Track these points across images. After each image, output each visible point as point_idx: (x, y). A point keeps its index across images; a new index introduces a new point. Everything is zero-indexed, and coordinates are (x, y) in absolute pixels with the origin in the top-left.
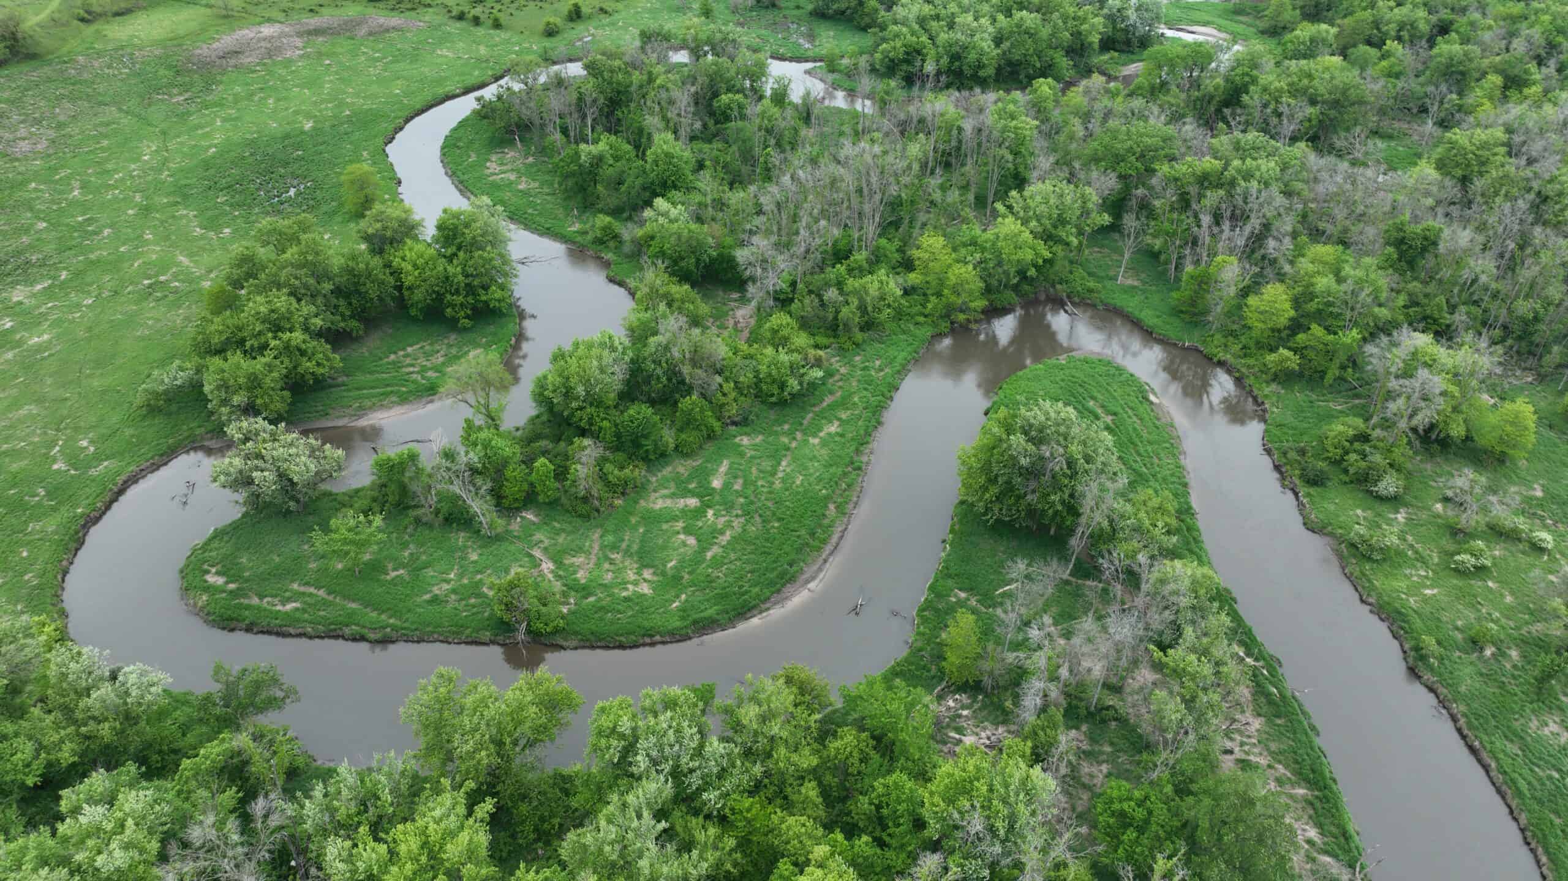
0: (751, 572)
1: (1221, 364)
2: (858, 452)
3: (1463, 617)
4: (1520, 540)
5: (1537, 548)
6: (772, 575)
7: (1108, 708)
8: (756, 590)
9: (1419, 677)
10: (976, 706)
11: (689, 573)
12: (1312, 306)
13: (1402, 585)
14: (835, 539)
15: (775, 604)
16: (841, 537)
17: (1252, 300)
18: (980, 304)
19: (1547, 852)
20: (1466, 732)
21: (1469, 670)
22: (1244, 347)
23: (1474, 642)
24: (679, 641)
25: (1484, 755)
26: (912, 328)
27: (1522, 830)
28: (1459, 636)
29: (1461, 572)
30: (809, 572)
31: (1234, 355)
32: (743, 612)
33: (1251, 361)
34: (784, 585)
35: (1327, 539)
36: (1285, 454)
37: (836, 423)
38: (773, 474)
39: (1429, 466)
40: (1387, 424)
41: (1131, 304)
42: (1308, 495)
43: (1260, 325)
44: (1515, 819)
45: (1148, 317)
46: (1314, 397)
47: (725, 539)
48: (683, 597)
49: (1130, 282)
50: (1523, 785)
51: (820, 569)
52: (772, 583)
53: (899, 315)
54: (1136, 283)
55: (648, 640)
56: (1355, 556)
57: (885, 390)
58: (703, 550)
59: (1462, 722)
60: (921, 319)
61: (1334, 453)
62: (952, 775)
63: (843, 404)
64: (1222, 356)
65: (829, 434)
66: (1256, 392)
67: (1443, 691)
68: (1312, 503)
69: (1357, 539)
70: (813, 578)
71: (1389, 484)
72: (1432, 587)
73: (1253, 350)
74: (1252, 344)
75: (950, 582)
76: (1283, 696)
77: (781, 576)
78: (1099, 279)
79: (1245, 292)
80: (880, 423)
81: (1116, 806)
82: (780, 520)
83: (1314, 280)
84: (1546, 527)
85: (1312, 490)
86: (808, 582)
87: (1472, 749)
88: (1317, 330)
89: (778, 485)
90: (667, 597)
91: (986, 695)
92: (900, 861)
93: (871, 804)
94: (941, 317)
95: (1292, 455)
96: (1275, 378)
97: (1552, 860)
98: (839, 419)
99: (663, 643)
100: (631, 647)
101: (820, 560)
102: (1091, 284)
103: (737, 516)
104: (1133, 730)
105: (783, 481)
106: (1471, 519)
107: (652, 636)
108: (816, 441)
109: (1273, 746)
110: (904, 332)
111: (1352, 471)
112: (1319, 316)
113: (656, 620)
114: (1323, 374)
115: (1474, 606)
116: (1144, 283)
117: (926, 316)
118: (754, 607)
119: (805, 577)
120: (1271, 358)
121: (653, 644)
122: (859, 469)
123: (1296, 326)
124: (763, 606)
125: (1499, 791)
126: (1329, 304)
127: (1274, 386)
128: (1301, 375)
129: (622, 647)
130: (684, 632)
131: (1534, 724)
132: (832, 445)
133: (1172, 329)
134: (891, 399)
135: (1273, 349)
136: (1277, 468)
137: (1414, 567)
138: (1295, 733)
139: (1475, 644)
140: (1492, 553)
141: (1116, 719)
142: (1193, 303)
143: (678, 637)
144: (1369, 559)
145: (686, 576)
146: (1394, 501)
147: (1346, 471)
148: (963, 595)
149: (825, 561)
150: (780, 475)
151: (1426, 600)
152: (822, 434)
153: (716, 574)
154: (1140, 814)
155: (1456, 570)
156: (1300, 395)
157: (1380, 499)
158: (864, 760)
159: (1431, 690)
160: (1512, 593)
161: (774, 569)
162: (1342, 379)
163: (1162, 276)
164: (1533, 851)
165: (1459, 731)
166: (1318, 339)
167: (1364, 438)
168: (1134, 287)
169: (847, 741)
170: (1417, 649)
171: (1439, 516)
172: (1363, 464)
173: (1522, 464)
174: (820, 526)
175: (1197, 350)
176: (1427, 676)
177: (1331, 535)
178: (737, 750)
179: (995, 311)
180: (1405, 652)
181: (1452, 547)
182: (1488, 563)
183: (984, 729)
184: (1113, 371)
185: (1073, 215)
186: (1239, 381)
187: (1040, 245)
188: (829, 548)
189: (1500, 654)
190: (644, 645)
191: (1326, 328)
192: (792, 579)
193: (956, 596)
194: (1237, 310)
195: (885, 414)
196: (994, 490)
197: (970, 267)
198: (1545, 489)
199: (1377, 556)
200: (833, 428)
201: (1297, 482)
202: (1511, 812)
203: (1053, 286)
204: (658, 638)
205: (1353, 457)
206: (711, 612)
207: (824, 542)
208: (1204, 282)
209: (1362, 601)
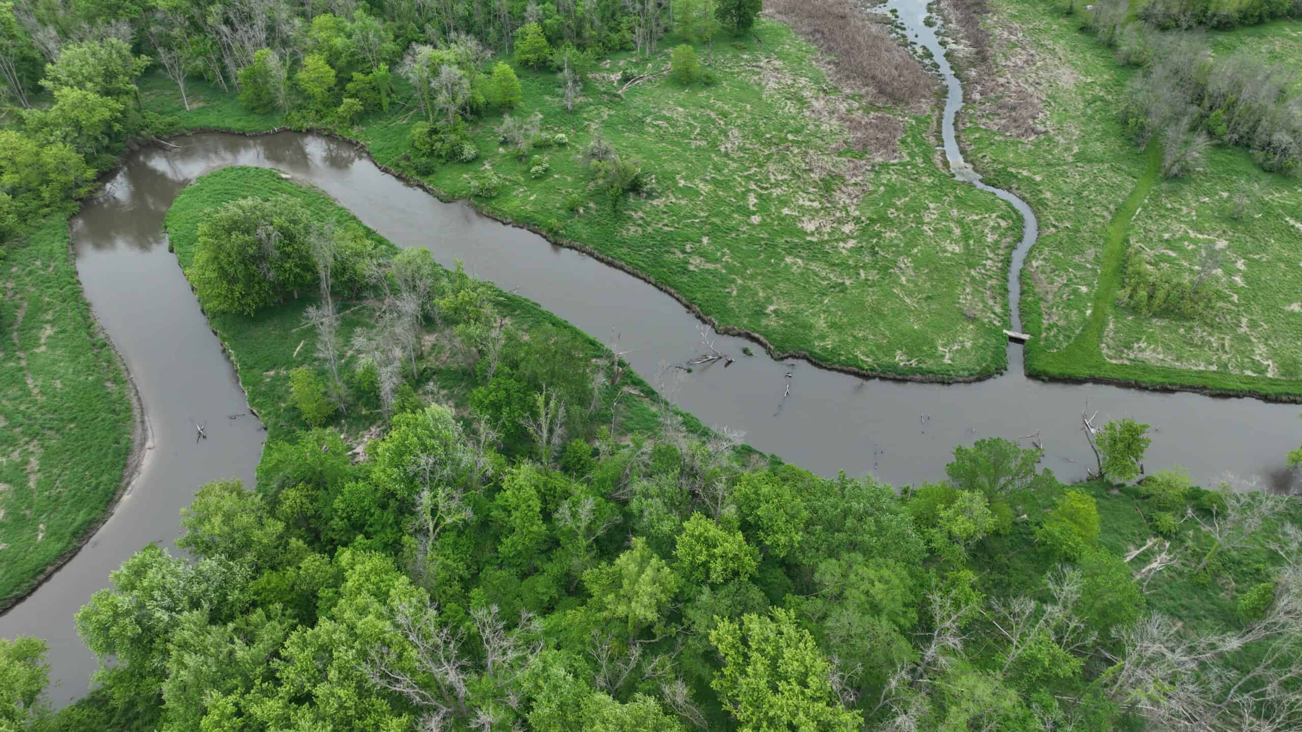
0: (88, 468)
1: (310, 131)
2: (91, 335)
3: (557, 202)
4: (550, 146)
5: (562, 145)
6: (110, 459)
7: (425, 370)
8: (105, 478)
9: (561, 245)
10: (345, 428)
11: (28, 508)
12: (342, 62)
13: (516, 202)
14: (134, 401)
15: (131, 476)
16: (139, 399)
17: (301, 75)
18: (91, 173)
19: (672, 287)
20: (601, 256)
21: (580, 225)
22: (317, 112)
23: (572, 210)
24: (71, 558)
25: (617, 262)
26: (43, 221)
27: (655, 285)
28: (562, 212)
29: (539, 178)
30: (137, 437)
31: (313, 120)
32: (110, 499)
33: (329, 119)
34: (126, 459)
35: (460, 202)
36: (398, 165)
37: (48, 326)
38: (29, 394)
39: (479, 130)
40: (443, 112)
41: (212, 120)
42: (430, 182)
43: (319, 90)
44: (649, 282)
45: (232, 122)
46: (385, 123)
47: (34, 463)
48: (41, 526)
49: (195, 106)
50: (641, 264)
51: (144, 430)
52: (114, 465)
53: (23, 218)
54: (201, 105)
55: (42, 577)
56: (482, 202)
57: (69, 279)
58: (23, 485)
59: (596, 253)
60: (46, 210)
61: (425, 149)
62: (388, 450)
63: (38, 308)
64: (307, 125)
65: (48, 337)
66: (348, 138)
67: (576, 244)
68: (436, 185)
69: (477, 191)
70: (145, 439)
71: (469, 150)
72: (532, 194)
73: (325, 111)
74: (319, 106)
75: (256, 371)
76: (508, 298)
77: (117, 453)
78: (171, 113)
79: (292, 71)
80: (88, 305)
81: (487, 402)
82: (72, 420)
83: (332, 43)
84: (557, 132)
85: (431, 178)
86: (143, 444)
87: (610, 264)
88: (357, 75)
89: (41, 399)
90: (26, 537)
91: (346, 418)
92: (390, 535)
93: (342, 519)
94: (62, 200)
95: (403, 163)
96: (353, 123)
97: (676, 288)
98: (48, 322)
99: (58, 569)
100: (30, 594)
101: (139, 426)
102: (169, 119)
103: (27, 443)
104: (449, 371)
105: (43, 393)
106: (524, 146)
107: (42, 572)
108: (43, 348)
109: (525, 327)
110: (39, 228)
111: (443, 153)
112: (352, 65)
113: (35, 558)
114: (380, 105)
115: (558, 192)
116: (208, 102)
117: (47, 206)
118: (117, 489)
119: (137, 442)
120: (341, 109)
121: (48, 578)
122: (105, 345)
123: (342, 80)
124: (123, 484)
125: (634, 275)
126: (353, 54)
127: (356, 128)
128: (366, 112)
129: (20, 599)
130: (71, 547)
131: (624, 232)
132: (61, 343)
133: (254, 123)
134: (78, 282)
135: (339, 103)
136: (399, 177)
137: (514, 189)
138: (529, 312)
139: (573, 210)
140: (544, 160)
141: (434, 373)
142: (259, 97)
143: (67, 556)
144: (492, 198)
145: (28, 512)
146: (476, 159)
147: (440, 156)
148: (272, 373)
149: (143, 422)
150: (36, 391)
151: (534, 203)
152: (43, 341)
153: (54, 492)
154: (502, 394)
155: (536, 178)
156: (376, 127)
157: (469, 162)
158: (313, 500)
159: (571, 247)
160: (569, 175)
161: (105, 455)
162: (392, 104)
163: (217, 90)
164: (666, 291)
165: (597, 259)
166: (362, 81)
167: (434, 131)
168: (203, 108)
169: (292, 497)
170: (551, 230)
171: (504, 156)
172: (447, 146)
173: (521, 104)
174: (114, 402)
175: (285, 130)
176: (565, 242)
177: (460, 198)
178: (223, 557)
179: (106, 175)
180: (545, 237)
181: (525, 168)
182: (547, 165)
183: (363, 436)
184: (241, 172)
185: (116, 65)
186: (330, 137)
187: (110, 101)
188: (136, 412)
189: (587, 209)
190: (40, 584)
191: (362, 72)
192: (128, 451)
193: (267, 377)
194: (294, 87)
195: (85, 296)
196: (238, 288)
197: (61, 145)
198: (542, 112)
199: (494, 194)
200: (49, 331)
201: (418, 178)
202: (645, 280)
203: (138, 134)
204: (50, 569)
205: (438, 145)
206: (81, 517)
207: (129, 409)
208: (258, 78)
209: (504, 224)
